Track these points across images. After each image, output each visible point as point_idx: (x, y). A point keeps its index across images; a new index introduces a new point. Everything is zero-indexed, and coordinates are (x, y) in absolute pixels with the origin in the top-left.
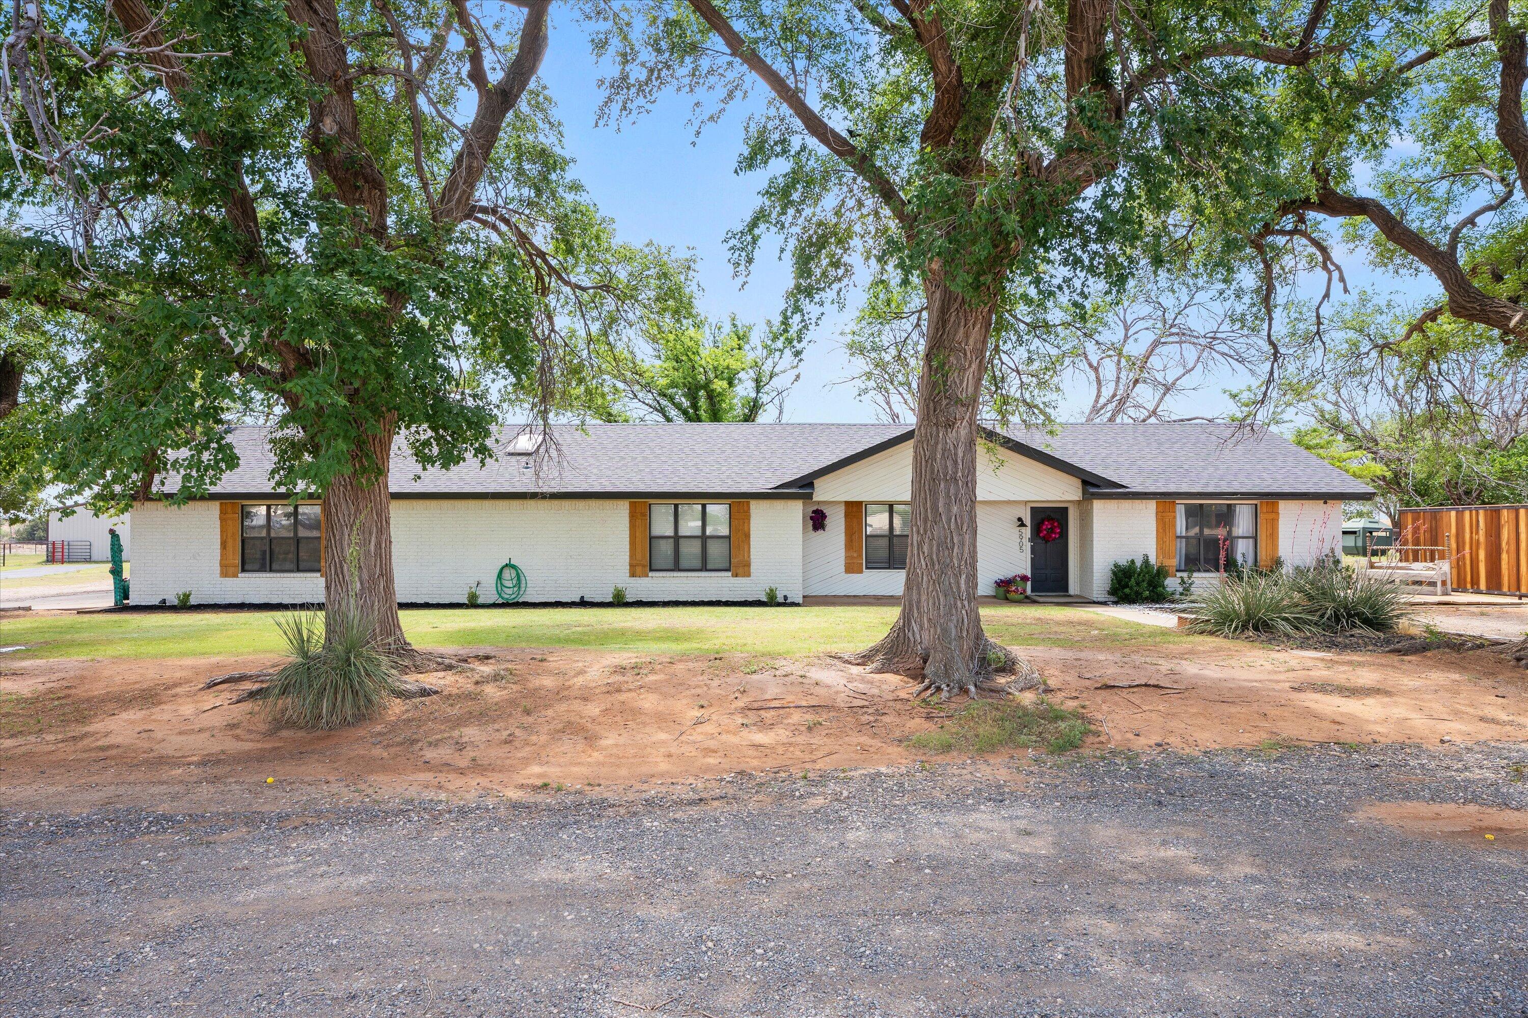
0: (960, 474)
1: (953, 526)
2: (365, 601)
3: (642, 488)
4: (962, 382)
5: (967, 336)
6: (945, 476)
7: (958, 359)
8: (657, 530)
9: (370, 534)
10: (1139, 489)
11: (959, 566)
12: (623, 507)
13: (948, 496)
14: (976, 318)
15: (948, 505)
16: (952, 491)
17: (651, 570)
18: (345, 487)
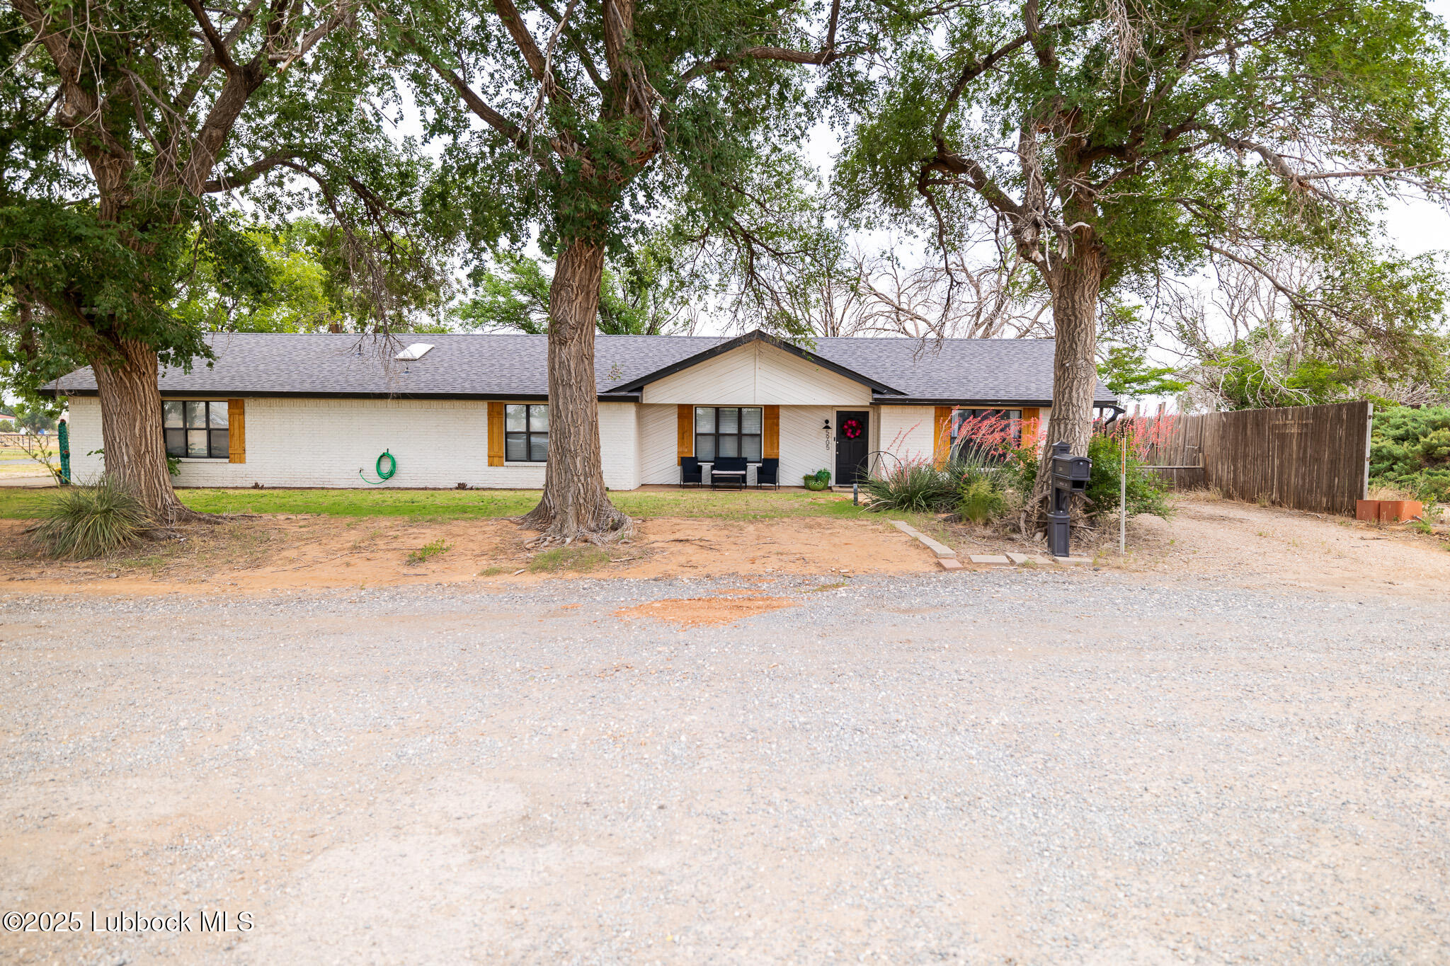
0: (573, 381)
1: (569, 420)
2: (132, 471)
3: (496, 391)
4: (570, 310)
5: (574, 273)
6: (562, 382)
7: (567, 293)
8: (512, 426)
9: (135, 420)
10: (917, 396)
11: (575, 450)
12: (483, 407)
13: (565, 397)
14: (581, 261)
15: (565, 404)
16: (568, 394)
17: (507, 460)
18: (111, 384)
